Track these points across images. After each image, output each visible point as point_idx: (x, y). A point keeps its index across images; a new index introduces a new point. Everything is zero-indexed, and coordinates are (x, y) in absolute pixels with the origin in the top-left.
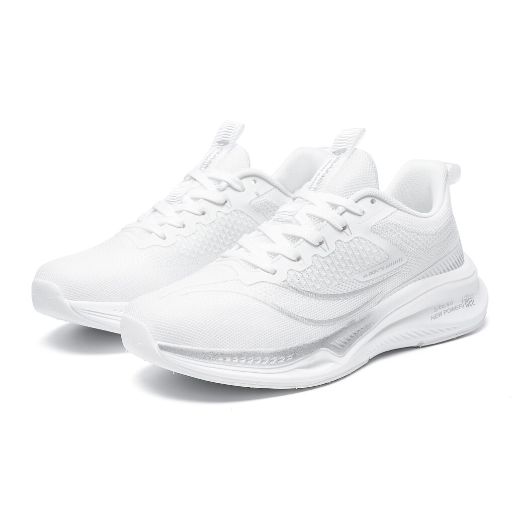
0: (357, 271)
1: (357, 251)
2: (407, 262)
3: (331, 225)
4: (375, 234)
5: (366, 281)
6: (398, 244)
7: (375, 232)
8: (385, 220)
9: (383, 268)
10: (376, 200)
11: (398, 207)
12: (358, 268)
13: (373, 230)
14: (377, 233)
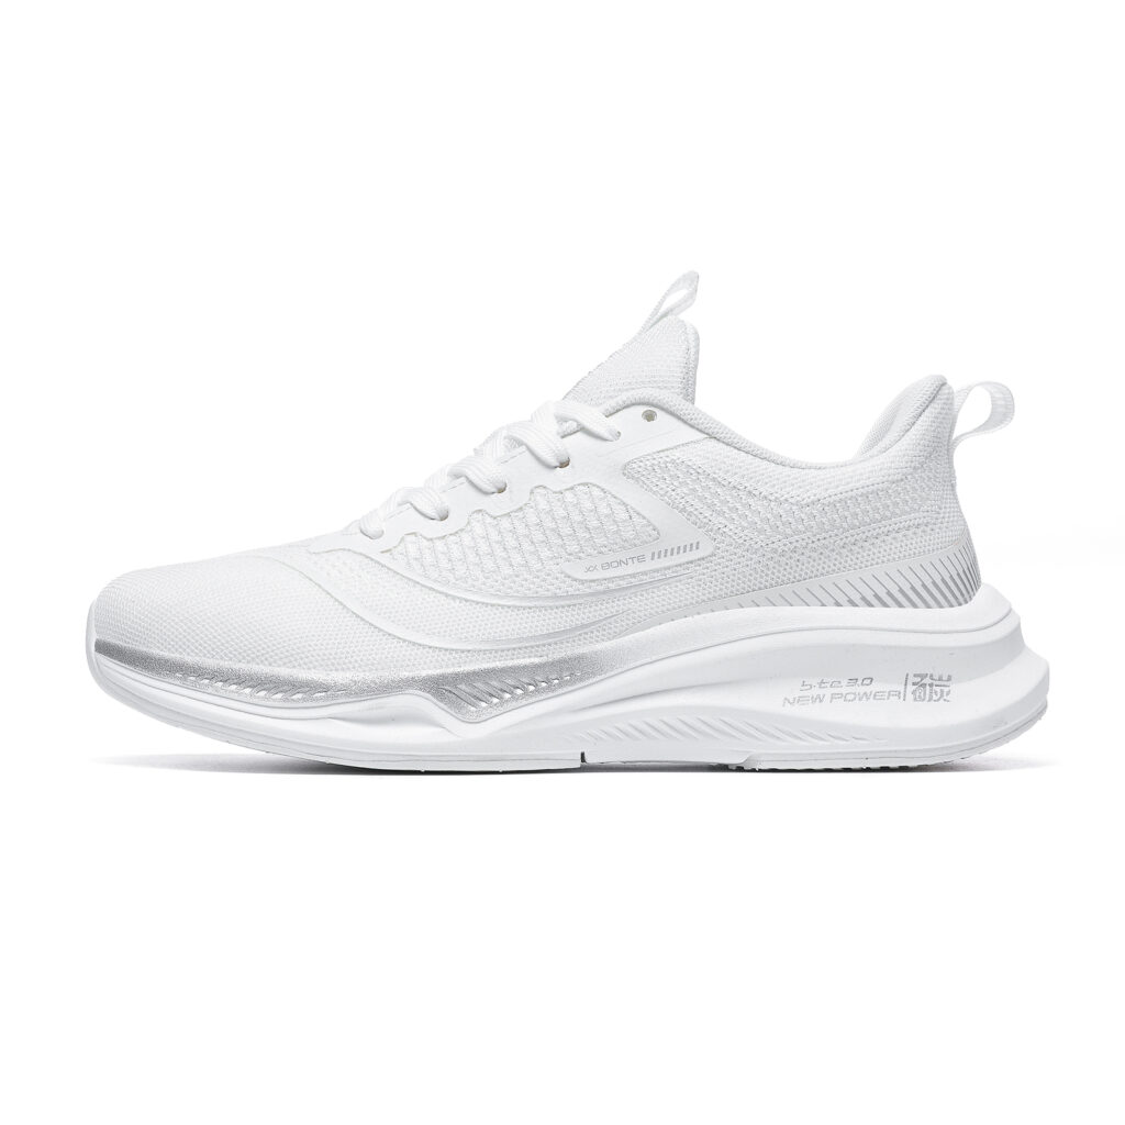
0: (570, 554)
1: (577, 512)
2: (713, 555)
3: (532, 453)
4: (632, 482)
5: (593, 581)
6: (689, 509)
7: (633, 478)
8: (662, 454)
9: (641, 559)
10: (660, 414)
11: (710, 431)
12: (574, 548)
13: (627, 471)
14: (637, 480)
